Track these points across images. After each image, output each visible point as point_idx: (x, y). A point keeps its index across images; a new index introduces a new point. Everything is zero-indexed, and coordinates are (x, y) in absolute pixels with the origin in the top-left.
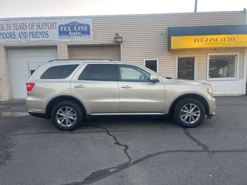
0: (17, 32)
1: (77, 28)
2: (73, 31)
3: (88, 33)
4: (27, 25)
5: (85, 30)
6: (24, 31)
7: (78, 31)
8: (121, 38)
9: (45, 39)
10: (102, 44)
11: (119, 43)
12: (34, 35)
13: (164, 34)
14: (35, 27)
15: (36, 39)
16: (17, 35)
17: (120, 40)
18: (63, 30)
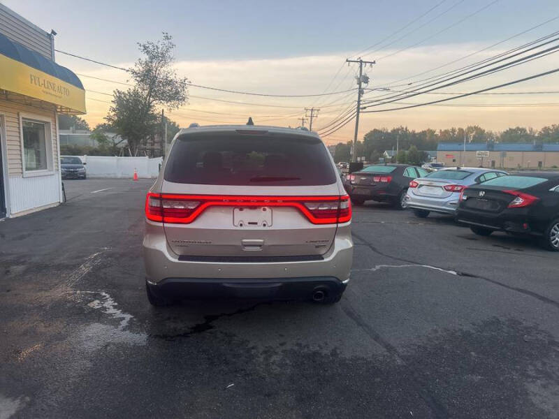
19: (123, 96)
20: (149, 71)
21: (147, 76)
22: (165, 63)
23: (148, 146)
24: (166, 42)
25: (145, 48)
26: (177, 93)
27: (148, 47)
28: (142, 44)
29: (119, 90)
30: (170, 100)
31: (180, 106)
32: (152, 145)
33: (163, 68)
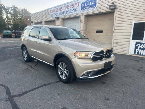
0: (66, 10)
1: (90, 4)
2: (88, 6)
3: (95, 5)
4: (69, 6)
5: (94, 3)
6: (68, 9)
7: (90, 5)
8: (115, 6)
9: (75, 13)
10: (102, 12)
11: (114, 10)
12: (71, 11)
14: (72, 6)
15: (72, 13)
16: (66, 12)
18: (83, 6)
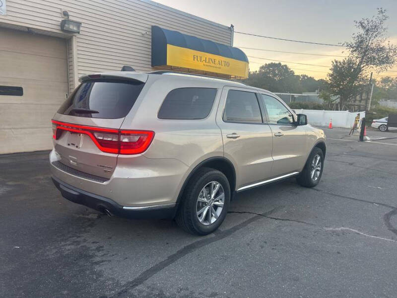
8: (78, 24)
10: (28, 28)
11: (70, 35)
13: (146, 36)
17: (75, 29)
19: (339, 64)
20: (362, 42)
21: (360, 46)
22: (379, 33)
23: (357, 103)
24: (381, 16)
25: (361, 24)
26: (387, 57)
27: (364, 23)
28: (358, 22)
29: (337, 60)
30: (380, 65)
31: (389, 69)
32: (360, 101)
33: (377, 38)
